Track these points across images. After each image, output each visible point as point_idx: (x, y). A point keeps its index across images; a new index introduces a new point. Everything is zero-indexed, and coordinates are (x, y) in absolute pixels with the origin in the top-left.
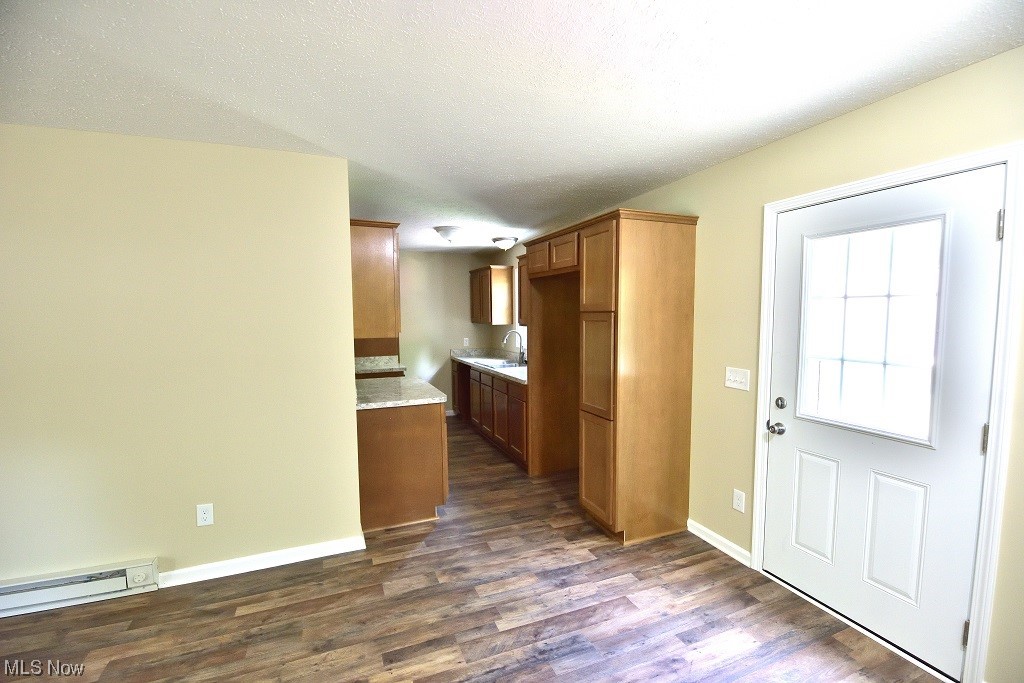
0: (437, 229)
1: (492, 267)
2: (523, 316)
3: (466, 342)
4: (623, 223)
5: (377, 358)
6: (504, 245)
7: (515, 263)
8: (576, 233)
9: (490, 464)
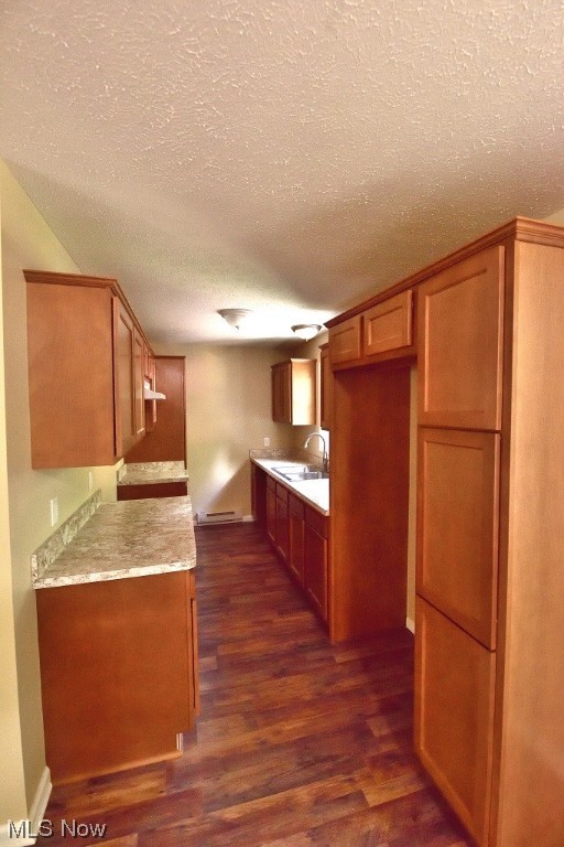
0: (222, 313)
1: (293, 360)
2: (326, 417)
3: (267, 442)
4: (521, 249)
5: (160, 463)
6: (306, 335)
7: (318, 354)
8: (410, 292)
9: (281, 613)
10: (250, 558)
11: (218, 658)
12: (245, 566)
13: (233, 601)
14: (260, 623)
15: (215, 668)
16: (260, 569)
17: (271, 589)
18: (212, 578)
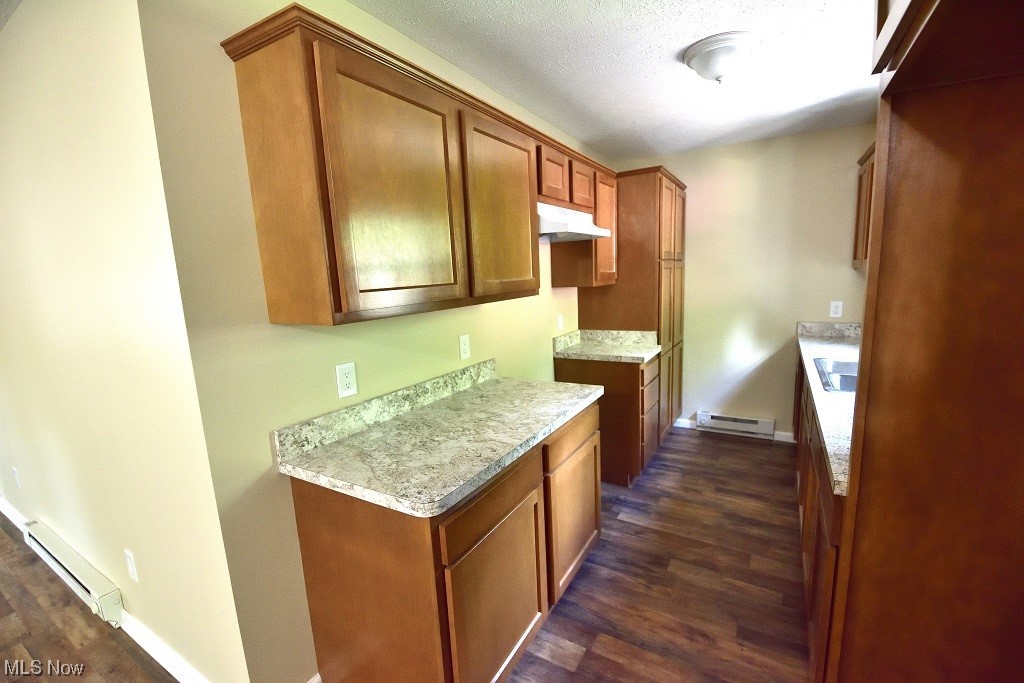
0: (685, 56)
3: (837, 310)
9: (745, 635)
10: (749, 506)
11: (589, 655)
12: (729, 515)
13: (673, 568)
14: (692, 633)
15: (573, 669)
16: (755, 531)
17: (754, 577)
18: (662, 515)
